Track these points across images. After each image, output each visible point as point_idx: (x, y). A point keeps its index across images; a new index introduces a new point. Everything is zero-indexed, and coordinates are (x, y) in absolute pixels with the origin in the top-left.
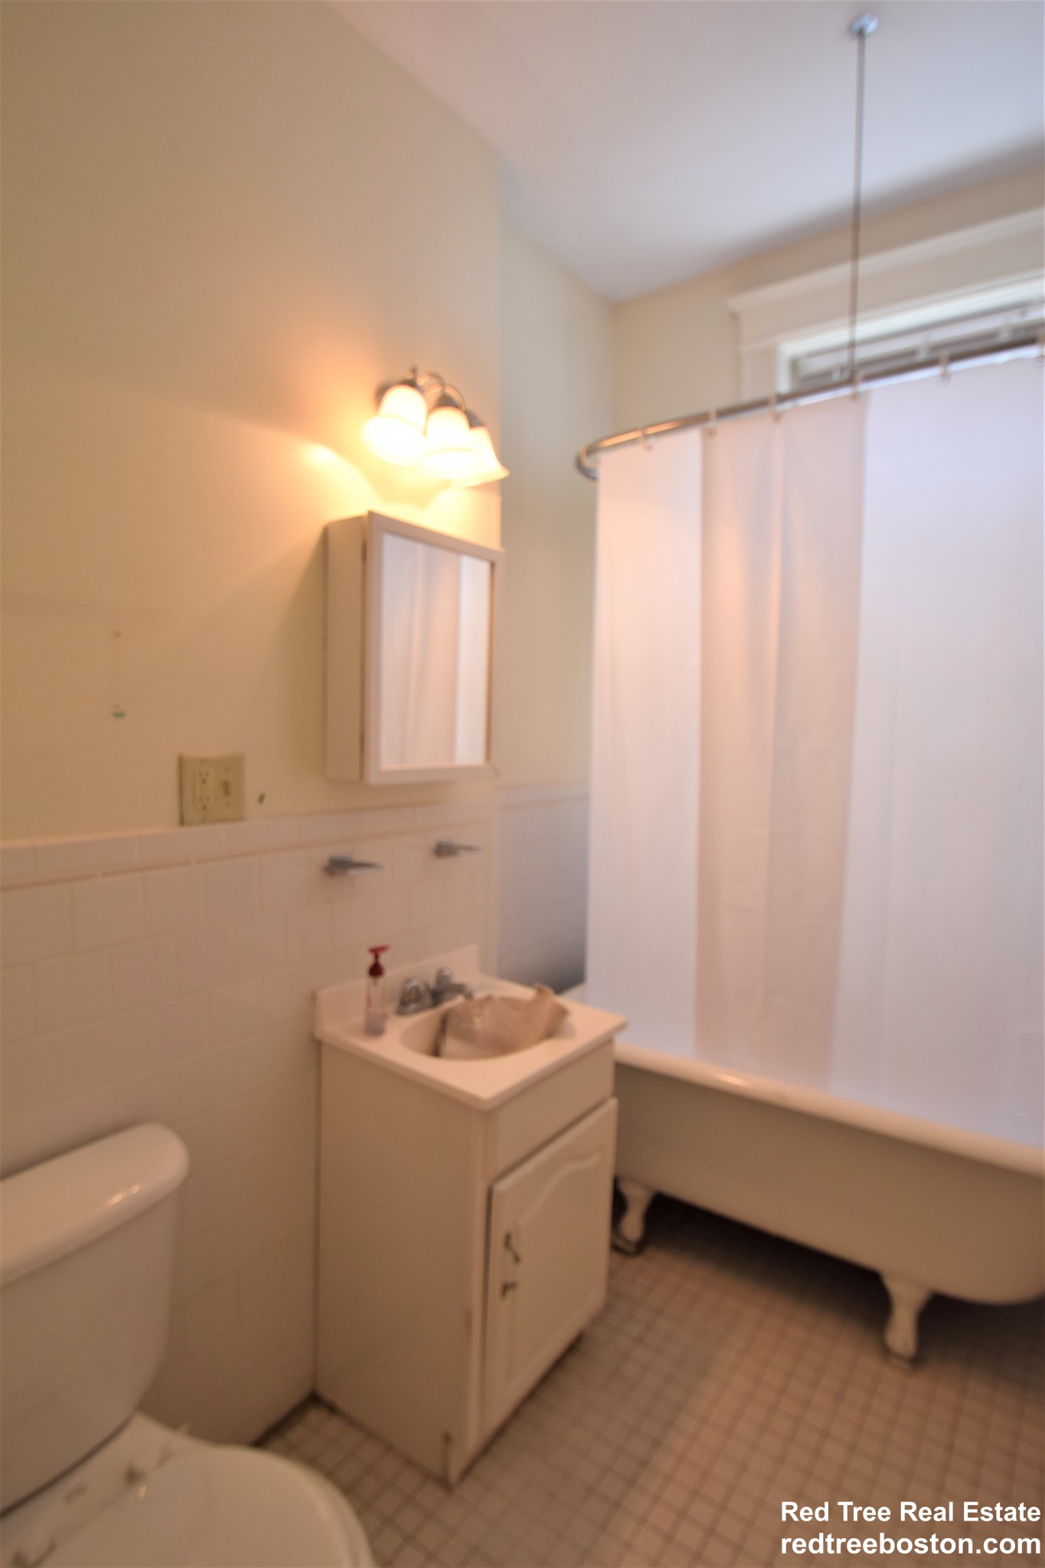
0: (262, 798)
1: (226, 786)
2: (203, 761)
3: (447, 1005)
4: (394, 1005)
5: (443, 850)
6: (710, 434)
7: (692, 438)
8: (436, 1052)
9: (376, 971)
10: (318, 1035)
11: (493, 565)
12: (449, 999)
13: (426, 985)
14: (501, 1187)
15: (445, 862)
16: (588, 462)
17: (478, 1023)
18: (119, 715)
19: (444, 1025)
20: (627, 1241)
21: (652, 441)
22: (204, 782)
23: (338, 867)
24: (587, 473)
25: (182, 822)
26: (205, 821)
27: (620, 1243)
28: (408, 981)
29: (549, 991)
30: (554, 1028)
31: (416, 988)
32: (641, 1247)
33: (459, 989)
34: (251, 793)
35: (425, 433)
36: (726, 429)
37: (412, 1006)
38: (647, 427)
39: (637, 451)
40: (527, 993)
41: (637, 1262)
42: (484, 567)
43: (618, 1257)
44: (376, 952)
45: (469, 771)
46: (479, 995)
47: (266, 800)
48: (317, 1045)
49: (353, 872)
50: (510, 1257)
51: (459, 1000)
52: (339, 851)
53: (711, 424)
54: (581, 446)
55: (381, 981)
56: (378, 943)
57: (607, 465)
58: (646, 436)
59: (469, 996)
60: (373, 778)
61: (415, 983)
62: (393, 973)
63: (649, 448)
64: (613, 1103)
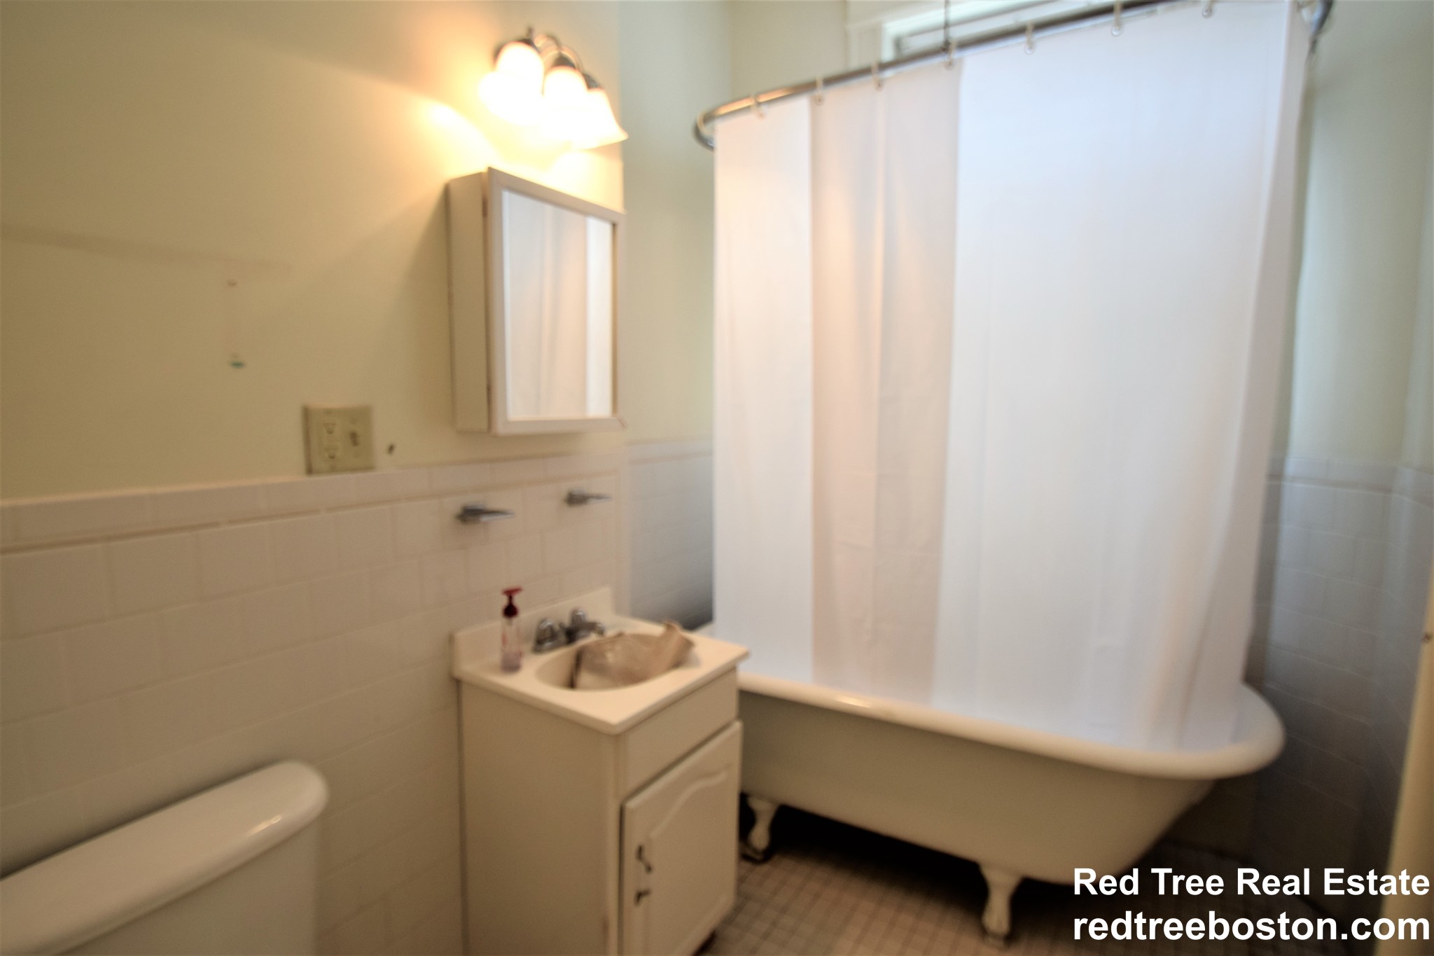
0: (391, 449)
1: (354, 437)
2: (328, 412)
3: (581, 643)
4: (530, 645)
5: (575, 499)
6: (818, 101)
7: (802, 104)
8: (572, 684)
9: (510, 611)
10: (457, 674)
11: (614, 226)
12: (584, 637)
13: (561, 625)
14: (632, 804)
15: (576, 511)
16: (705, 131)
17: (611, 658)
18: (238, 365)
19: (579, 661)
20: (755, 850)
21: (764, 108)
22: (330, 432)
23: (470, 514)
24: (704, 141)
25: (310, 471)
26: (333, 470)
27: (749, 852)
28: (543, 621)
29: (678, 627)
30: (681, 659)
31: (551, 628)
32: (767, 855)
33: (592, 627)
34: (380, 444)
35: (543, 92)
36: (833, 96)
37: (548, 644)
38: (757, 95)
39: (750, 118)
40: (656, 630)
41: (765, 868)
42: (607, 228)
43: (747, 865)
44: (510, 593)
45: (596, 422)
46: (610, 633)
47: (396, 451)
48: (457, 683)
49: (484, 519)
50: (642, 867)
51: (593, 638)
52: (473, 500)
53: (820, 92)
54: (698, 116)
55: (515, 620)
56: (511, 585)
57: (722, 132)
58: (759, 104)
59: (601, 632)
60: (500, 428)
61: (549, 623)
62: (528, 616)
63: (762, 116)
64: (737, 726)
